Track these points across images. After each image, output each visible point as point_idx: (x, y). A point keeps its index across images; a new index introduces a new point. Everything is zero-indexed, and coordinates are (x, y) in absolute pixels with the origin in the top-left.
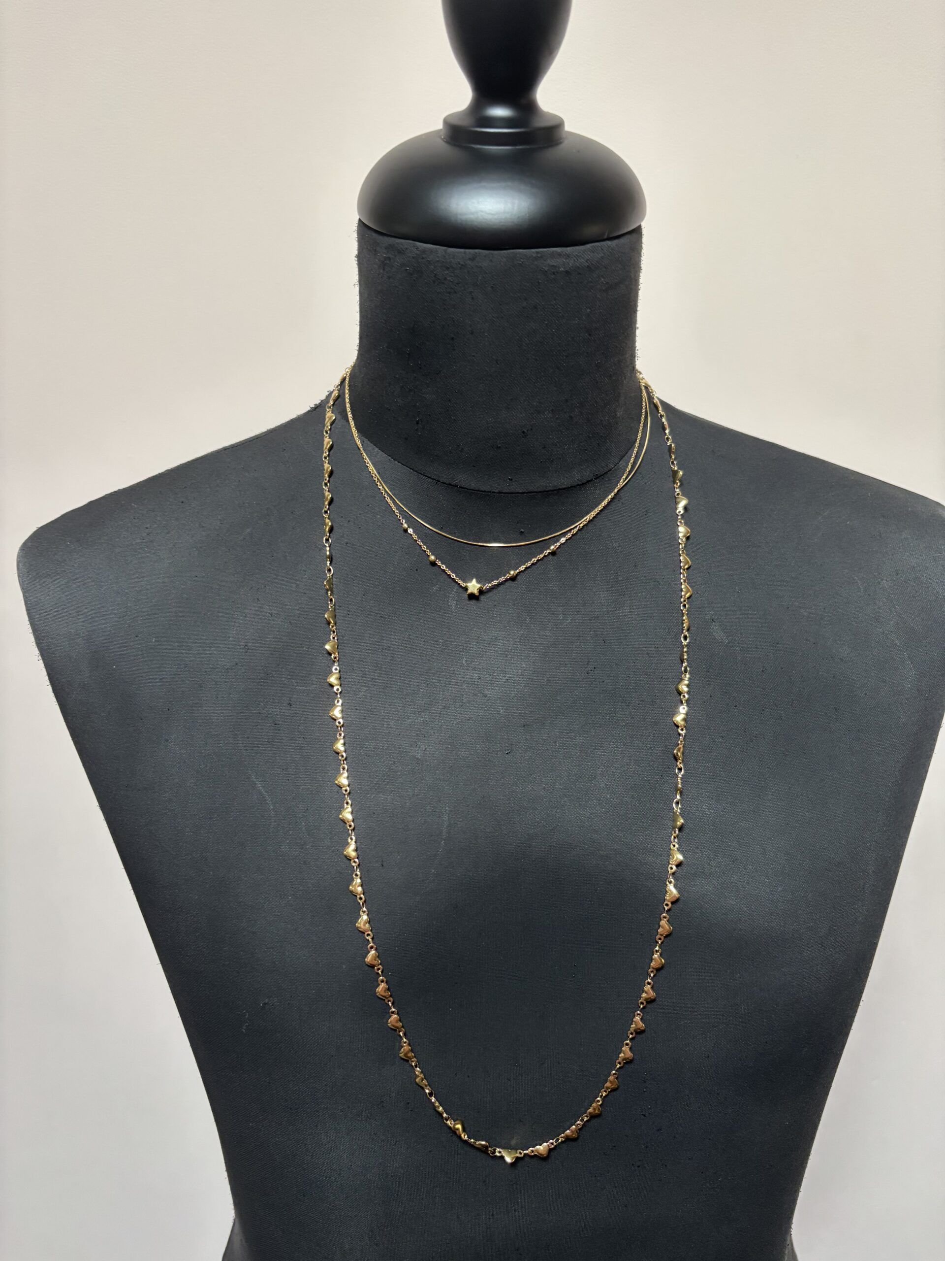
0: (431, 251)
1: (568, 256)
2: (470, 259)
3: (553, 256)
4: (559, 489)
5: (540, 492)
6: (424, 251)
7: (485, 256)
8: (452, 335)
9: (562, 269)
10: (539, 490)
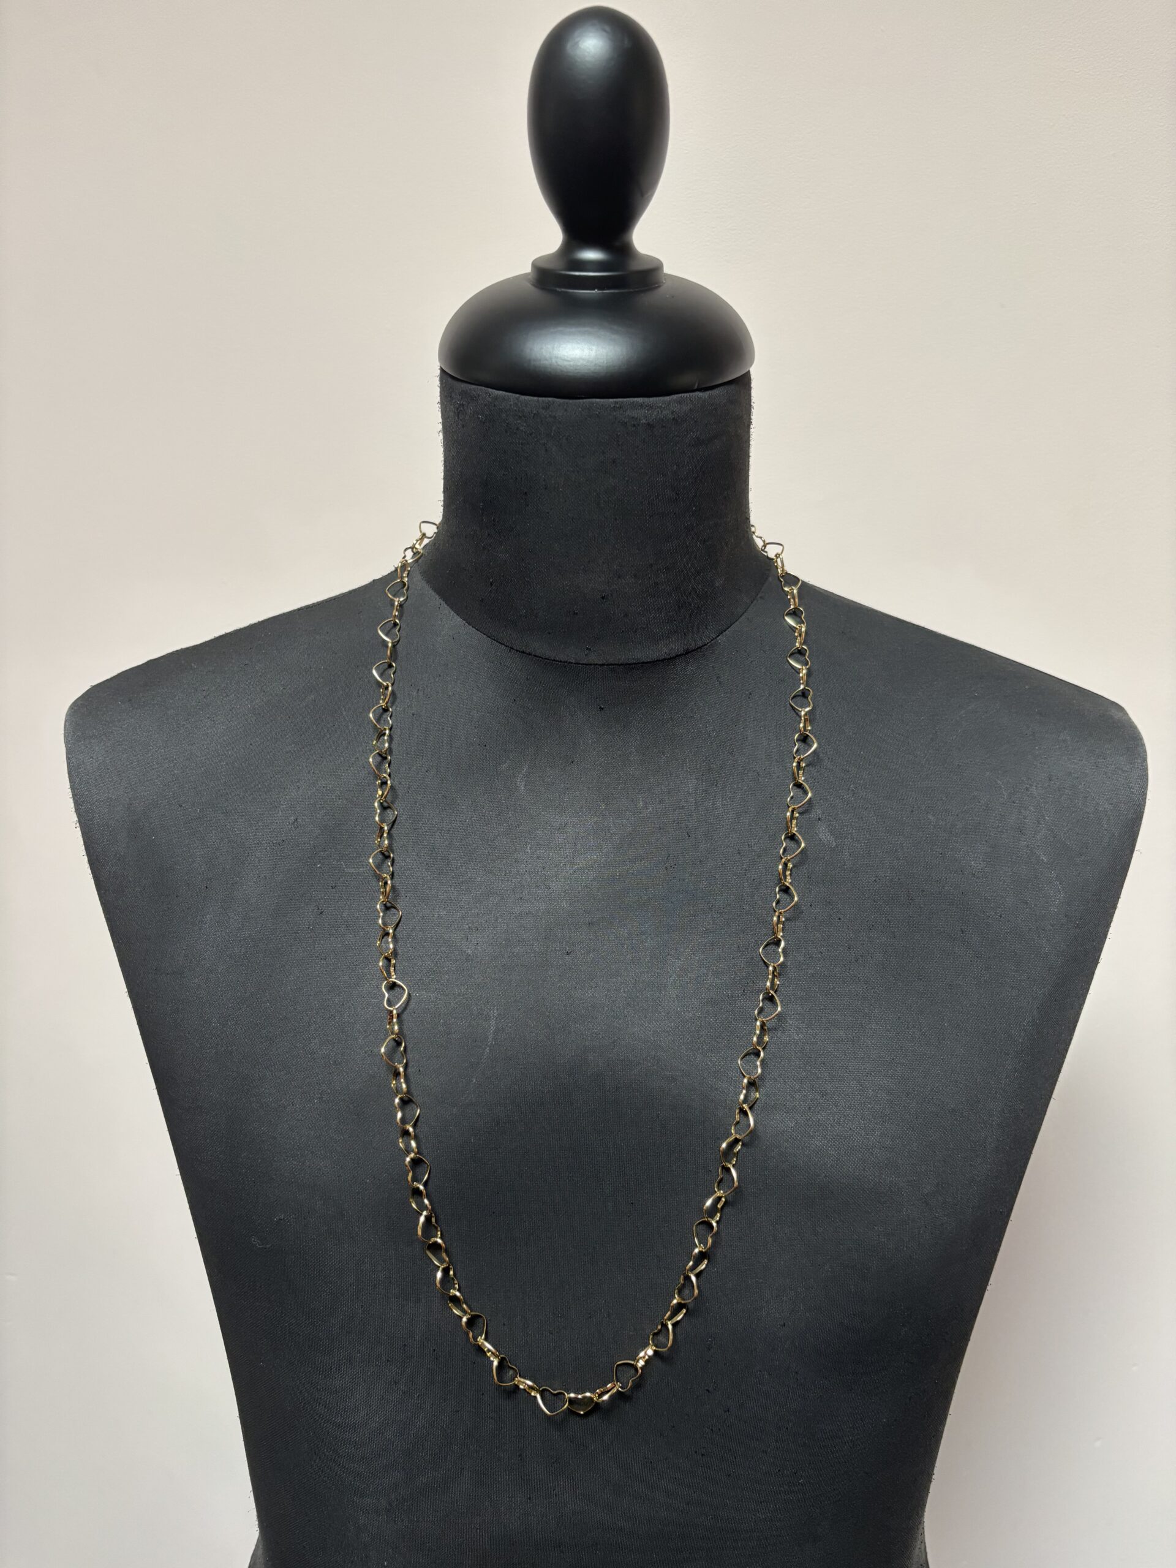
0: (504, 399)
1: (651, 407)
2: (543, 408)
3: (634, 406)
4: (643, 663)
5: (621, 664)
6: (496, 398)
7: (559, 406)
8: (525, 490)
9: (644, 421)
10: (621, 662)
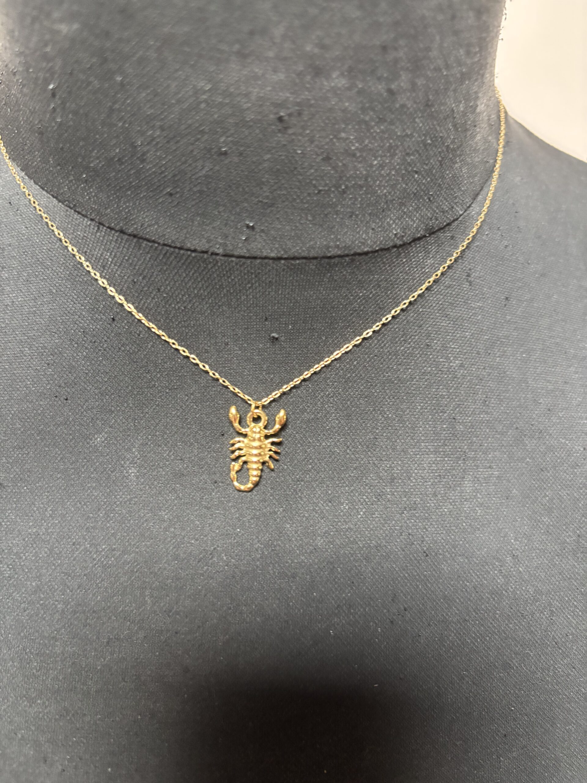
4: (356, 254)
5: (315, 258)
10: (313, 254)
